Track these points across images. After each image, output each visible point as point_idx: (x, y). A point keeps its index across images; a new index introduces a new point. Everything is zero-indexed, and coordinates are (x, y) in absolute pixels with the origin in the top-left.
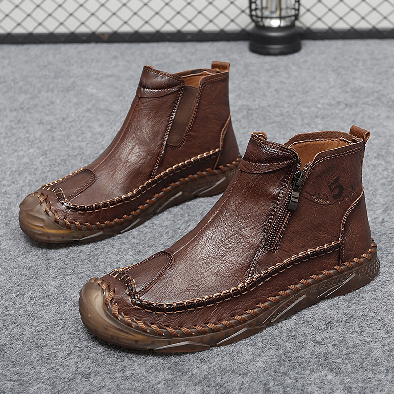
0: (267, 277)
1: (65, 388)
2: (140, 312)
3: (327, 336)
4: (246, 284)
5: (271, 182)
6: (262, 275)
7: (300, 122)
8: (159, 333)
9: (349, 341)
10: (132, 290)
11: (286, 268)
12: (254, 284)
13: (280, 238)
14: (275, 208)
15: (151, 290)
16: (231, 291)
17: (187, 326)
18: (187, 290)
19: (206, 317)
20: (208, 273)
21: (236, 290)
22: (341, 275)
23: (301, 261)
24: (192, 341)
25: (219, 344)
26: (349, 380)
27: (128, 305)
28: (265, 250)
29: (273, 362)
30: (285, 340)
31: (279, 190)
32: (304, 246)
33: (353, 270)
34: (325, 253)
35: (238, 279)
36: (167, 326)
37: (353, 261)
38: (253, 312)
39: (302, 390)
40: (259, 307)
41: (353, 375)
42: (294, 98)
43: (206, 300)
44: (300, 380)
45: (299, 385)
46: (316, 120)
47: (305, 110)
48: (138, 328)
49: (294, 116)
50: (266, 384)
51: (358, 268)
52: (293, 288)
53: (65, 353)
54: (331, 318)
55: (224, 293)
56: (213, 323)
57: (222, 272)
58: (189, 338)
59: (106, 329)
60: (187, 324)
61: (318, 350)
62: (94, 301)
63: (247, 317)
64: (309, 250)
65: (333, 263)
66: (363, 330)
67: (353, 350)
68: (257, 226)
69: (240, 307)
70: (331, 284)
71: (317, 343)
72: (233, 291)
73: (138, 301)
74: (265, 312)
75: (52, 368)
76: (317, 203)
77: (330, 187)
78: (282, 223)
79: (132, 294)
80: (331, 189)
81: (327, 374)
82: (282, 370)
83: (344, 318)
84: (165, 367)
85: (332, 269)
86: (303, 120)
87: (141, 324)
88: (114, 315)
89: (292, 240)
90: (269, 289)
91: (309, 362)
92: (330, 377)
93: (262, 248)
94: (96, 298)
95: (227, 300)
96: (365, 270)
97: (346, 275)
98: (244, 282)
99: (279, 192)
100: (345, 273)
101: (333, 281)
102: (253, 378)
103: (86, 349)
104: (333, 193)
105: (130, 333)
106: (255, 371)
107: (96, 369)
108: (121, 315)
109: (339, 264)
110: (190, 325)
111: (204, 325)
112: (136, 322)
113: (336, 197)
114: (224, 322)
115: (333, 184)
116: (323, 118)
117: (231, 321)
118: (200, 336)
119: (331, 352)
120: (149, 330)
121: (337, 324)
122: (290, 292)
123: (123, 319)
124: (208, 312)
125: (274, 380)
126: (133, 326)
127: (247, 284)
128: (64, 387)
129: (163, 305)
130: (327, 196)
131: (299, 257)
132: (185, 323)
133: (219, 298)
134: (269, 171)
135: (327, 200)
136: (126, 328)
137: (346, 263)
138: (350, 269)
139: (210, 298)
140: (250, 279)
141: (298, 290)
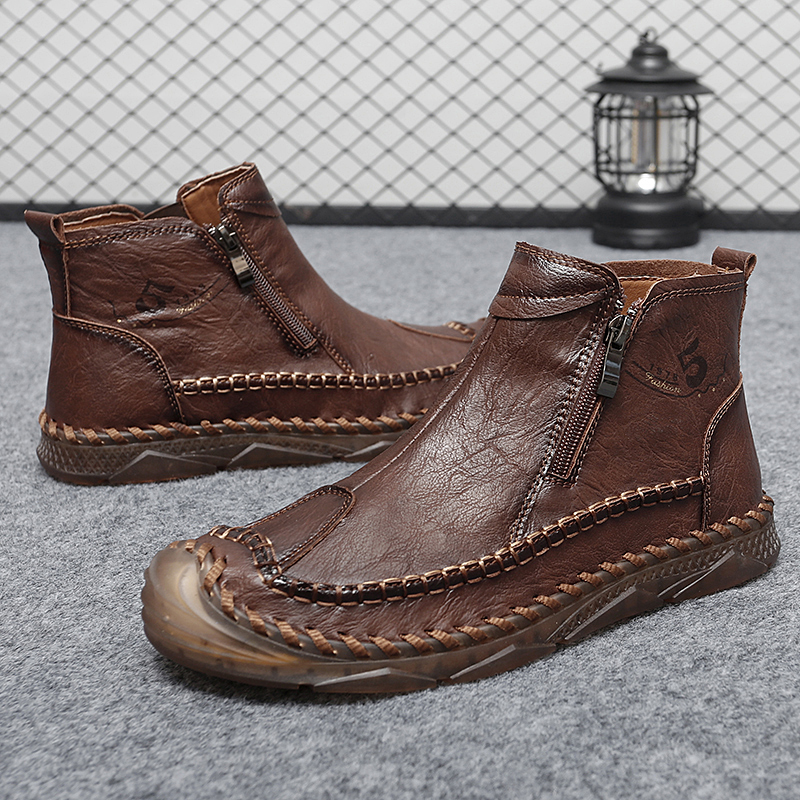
0: (555, 538)
1: (91, 763)
2: (284, 603)
3: (693, 683)
4: (512, 550)
5: (561, 338)
6: (545, 533)
8: (325, 647)
9: (744, 693)
10: (265, 557)
11: (594, 523)
12: (527, 550)
13: (580, 458)
14: (569, 392)
15: (306, 558)
16: (481, 563)
17: (387, 635)
18: (384, 558)
19: (427, 617)
20: (430, 527)
21: (490, 560)
22: (707, 550)
23: (625, 510)
24: (398, 668)
25: (456, 678)
26: (735, 765)
27: (256, 589)
28: (550, 480)
31: (578, 355)
32: (629, 481)
33: (730, 542)
34: (674, 498)
35: (494, 540)
36: (343, 634)
37: (730, 523)
38: (528, 612)
39: (626, 780)
40: (540, 603)
41: (745, 758)
43: (428, 578)
44: (622, 762)
45: (621, 771)
48: (278, 636)
50: (544, 766)
51: (740, 538)
52: (608, 568)
54: (706, 650)
55: (466, 567)
56: (443, 631)
57: (460, 525)
58: (392, 661)
59: (206, 643)
60: (388, 631)
61: (669, 707)
62: (180, 583)
63: (516, 622)
64: (639, 489)
65: (689, 524)
66: (776, 675)
67: (752, 710)
68: (533, 430)
69: (499, 599)
70: (685, 569)
71: (669, 693)
72: (485, 562)
73: (279, 578)
74: (551, 614)
75: (72, 726)
76: (655, 389)
77: (680, 358)
78: (585, 424)
79: (264, 566)
80: (682, 364)
81: (687, 754)
82: (585, 740)
83: (737, 651)
85: (687, 537)
87: (285, 628)
88: (224, 609)
89: (606, 466)
90: (559, 567)
91: (646, 730)
92: (693, 759)
93: (543, 477)
94: (183, 576)
95: (471, 582)
96: (753, 545)
97: (716, 551)
98: (508, 546)
99: (579, 360)
100: (714, 547)
101: (690, 563)
102: (515, 752)
104: (687, 372)
105: (260, 648)
106: (521, 739)
108: (240, 608)
109: (701, 526)
110: (391, 633)
111: (424, 634)
112: (275, 625)
113: (693, 382)
114: (467, 629)
115: (687, 352)
117: (481, 629)
118: (416, 658)
119: (699, 713)
120: (304, 641)
121: (720, 662)
122: (603, 577)
123: (245, 617)
124: (431, 607)
125: (563, 758)
126: (269, 633)
127: (515, 550)
128: (90, 760)
129: (333, 588)
130: (675, 376)
131: (621, 500)
132: (380, 629)
133: (456, 578)
134: (556, 313)
135: (676, 385)
136: (252, 638)
137: (716, 526)
138: (723, 538)
139: (435, 576)
140: (521, 540)
141: (620, 574)
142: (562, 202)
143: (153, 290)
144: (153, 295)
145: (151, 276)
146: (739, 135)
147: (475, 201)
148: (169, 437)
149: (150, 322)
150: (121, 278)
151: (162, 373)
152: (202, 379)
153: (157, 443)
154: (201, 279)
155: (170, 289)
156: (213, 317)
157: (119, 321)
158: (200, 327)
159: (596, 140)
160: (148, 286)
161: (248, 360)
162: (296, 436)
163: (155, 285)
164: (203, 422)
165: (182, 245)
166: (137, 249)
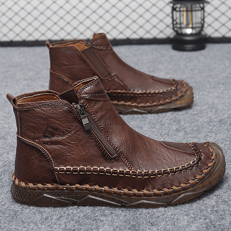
7: (208, 86)
29: (202, 227)
30: (210, 213)
42: (203, 74)
46: (219, 85)
47: (211, 80)
49: (205, 83)
53: (58, 217)
84: (126, 228)
86: (210, 85)
103: (72, 214)
107: (78, 227)
116: (223, 84)
142: (162, 36)
143: (49, 129)
144: (49, 131)
145: (49, 124)
146: (216, 14)
147: (135, 36)
148: (53, 189)
149: (48, 142)
150: (37, 124)
151: (51, 163)
152: (67, 167)
153: (48, 191)
154: (70, 126)
155: (56, 129)
156: (74, 142)
157: (36, 140)
158: (68, 145)
159: (173, 18)
160: (47, 128)
161: (87, 161)
162: (106, 194)
163: (51, 127)
164: (67, 185)
165: (62, 112)
166: (44, 113)
